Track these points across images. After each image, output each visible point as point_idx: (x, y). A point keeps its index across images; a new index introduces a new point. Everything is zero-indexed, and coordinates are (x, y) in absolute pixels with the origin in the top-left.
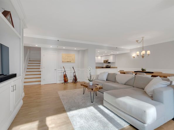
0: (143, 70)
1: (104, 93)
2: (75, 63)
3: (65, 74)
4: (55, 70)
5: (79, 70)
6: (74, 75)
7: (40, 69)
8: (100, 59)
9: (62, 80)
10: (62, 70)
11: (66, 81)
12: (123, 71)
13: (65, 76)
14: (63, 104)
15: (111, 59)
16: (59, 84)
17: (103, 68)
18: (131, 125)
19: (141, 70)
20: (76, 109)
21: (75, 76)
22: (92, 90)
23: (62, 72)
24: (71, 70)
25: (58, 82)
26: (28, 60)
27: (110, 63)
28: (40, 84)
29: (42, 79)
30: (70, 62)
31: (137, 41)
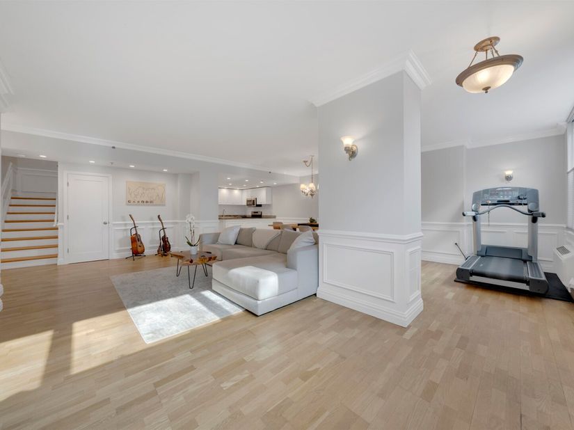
0: (312, 220)
1: (214, 265)
2: (164, 205)
3: (136, 234)
4: (105, 223)
5: (177, 223)
6: (162, 235)
7: (53, 221)
8: (237, 196)
9: (124, 250)
10: (126, 225)
11: (137, 252)
12: (281, 223)
13: (135, 240)
14: (120, 298)
15: (262, 197)
16: (118, 260)
17: (245, 217)
18: (247, 310)
19: (309, 222)
20: (150, 302)
21: (165, 239)
22: (191, 261)
23: (126, 230)
24: (153, 224)
25: (115, 256)
26: (10, 195)
27: (260, 206)
28: (56, 264)
29: (60, 250)
30: (151, 202)
31: (305, 162)
